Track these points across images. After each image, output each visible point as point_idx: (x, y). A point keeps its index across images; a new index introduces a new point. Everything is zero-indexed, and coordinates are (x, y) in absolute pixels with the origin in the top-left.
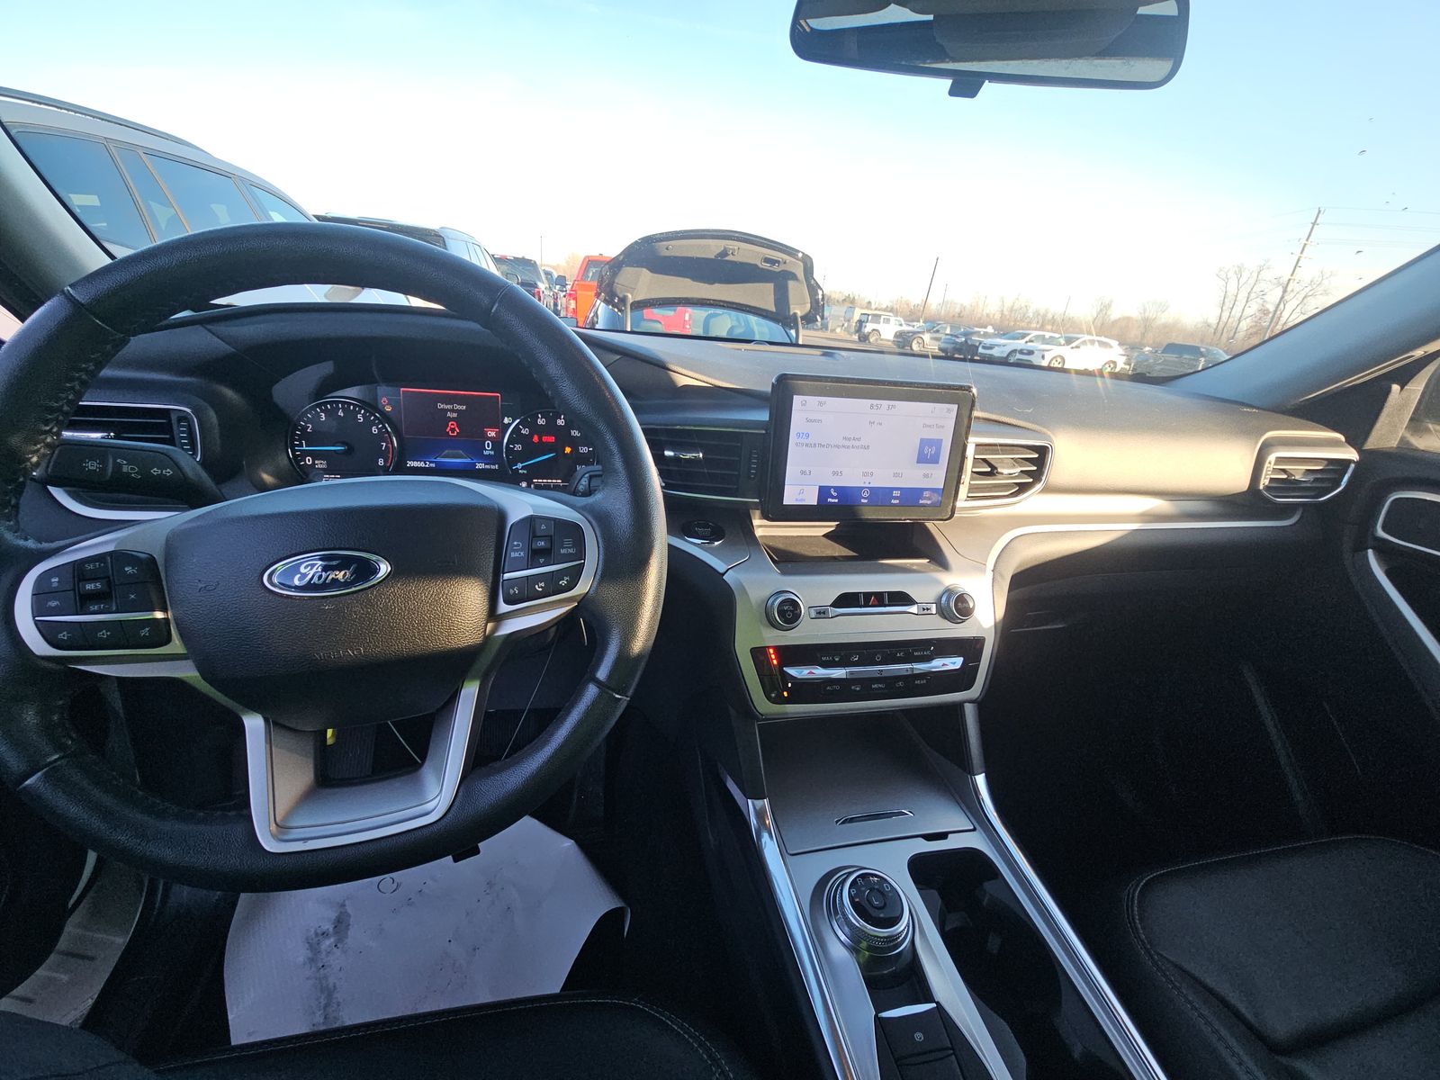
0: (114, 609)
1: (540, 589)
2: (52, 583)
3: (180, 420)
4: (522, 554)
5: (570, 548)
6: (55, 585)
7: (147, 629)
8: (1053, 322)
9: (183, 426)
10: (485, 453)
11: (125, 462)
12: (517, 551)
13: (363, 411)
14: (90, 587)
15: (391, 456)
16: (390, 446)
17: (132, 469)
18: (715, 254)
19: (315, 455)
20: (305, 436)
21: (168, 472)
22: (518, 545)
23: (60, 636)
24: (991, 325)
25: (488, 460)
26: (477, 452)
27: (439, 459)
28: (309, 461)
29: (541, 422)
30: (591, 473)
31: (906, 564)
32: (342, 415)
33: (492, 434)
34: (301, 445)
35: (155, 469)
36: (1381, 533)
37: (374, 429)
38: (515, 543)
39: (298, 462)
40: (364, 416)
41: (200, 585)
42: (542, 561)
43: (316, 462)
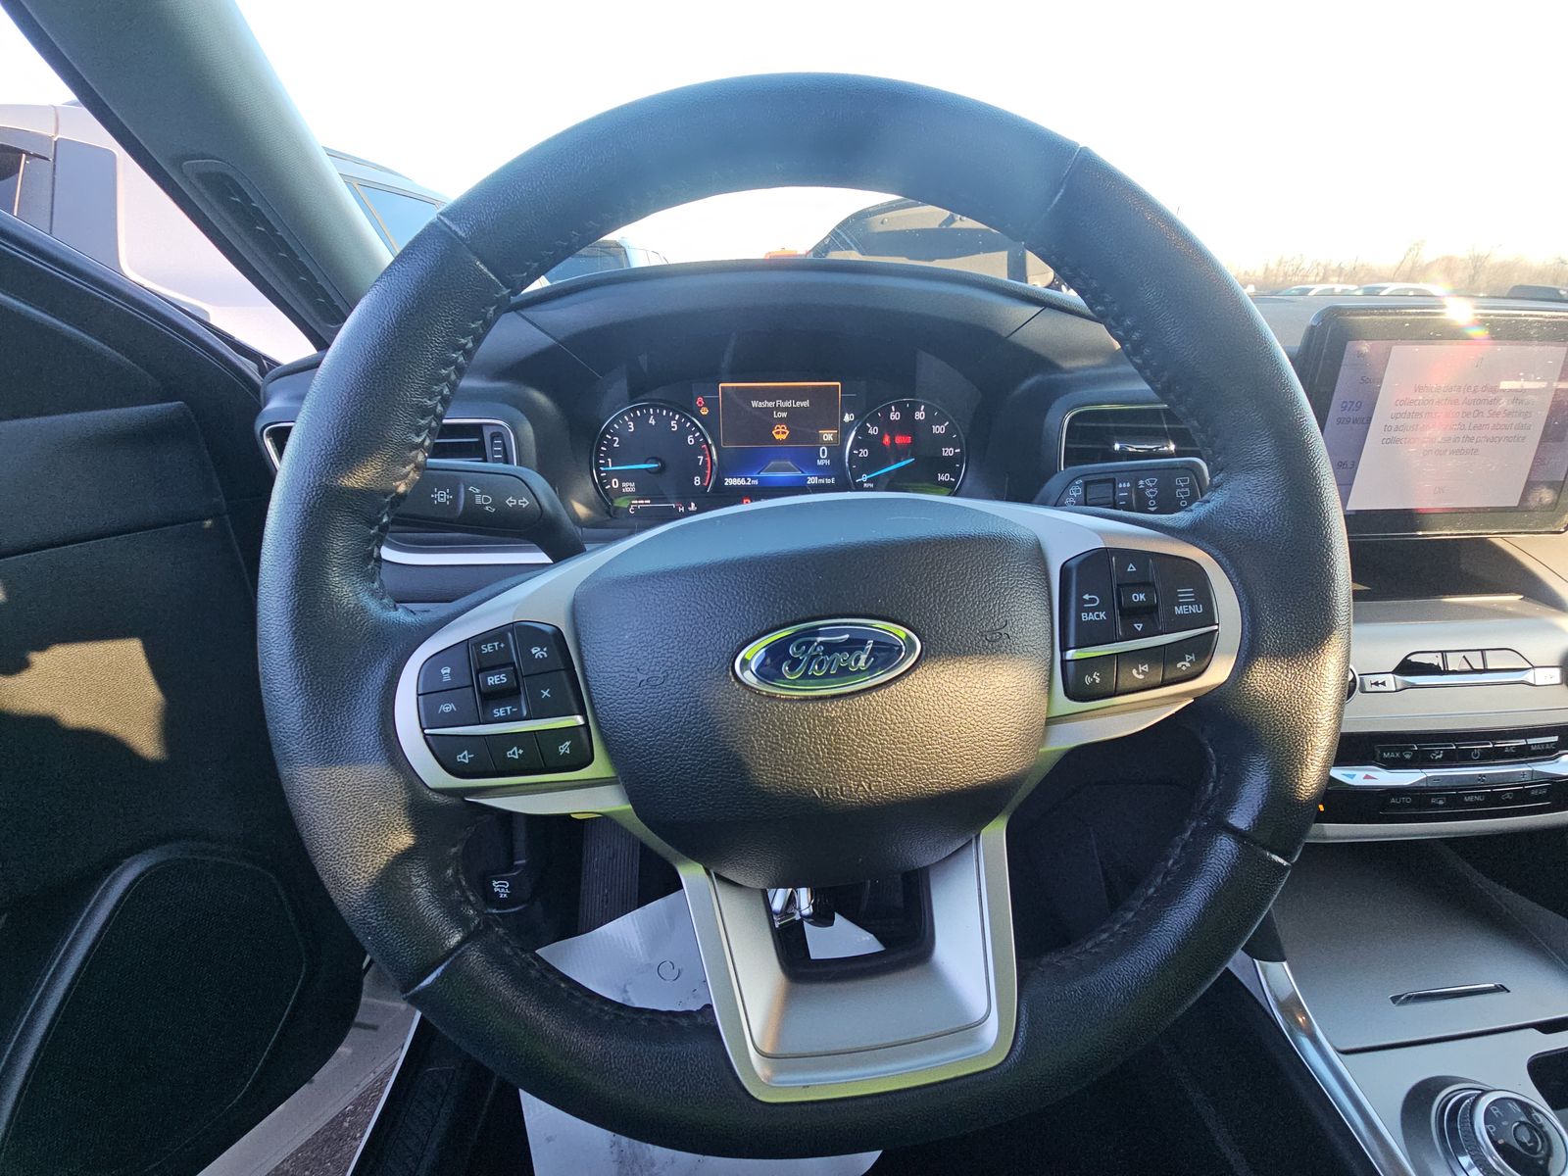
0: (525, 713)
1: (1141, 677)
2: (442, 676)
3: (494, 436)
4: (1102, 615)
5: (1191, 603)
6: (447, 678)
7: (568, 743)
8: (1340, 271)
9: (498, 445)
10: (820, 463)
11: (478, 491)
12: (1093, 610)
13: (677, 417)
14: (493, 680)
15: (709, 472)
16: (708, 459)
17: (486, 500)
18: (938, 223)
19: (623, 477)
20: (611, 452)
21: (524, 502)
22: (1092, 601)
23: (460, 758)
24: (1253, 283)
25: (822, 472)
26: (808, 460)
27: (763, 474)
28: (615, 483)
29: (895, 416)
30: (1090, 478)
31: (1492, 603)
32: (653, 423)
33: (828, 436)
34: (606, 465)
35: (510, 499)
37: (690, 438)
38: (1086, 597)
39: (603, 486)
40: (678, 422)
41: (640, 677)
42: (1139, 627)
43: (624, 484)
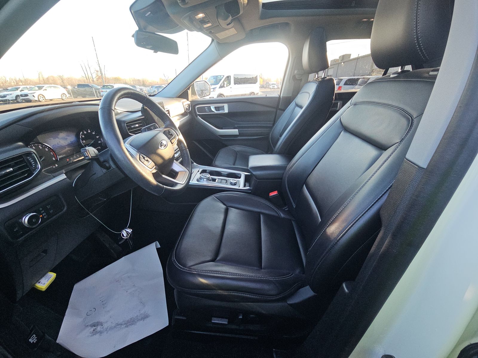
9: (30, 158)
29: (85, 133)
36: (198, 113)
